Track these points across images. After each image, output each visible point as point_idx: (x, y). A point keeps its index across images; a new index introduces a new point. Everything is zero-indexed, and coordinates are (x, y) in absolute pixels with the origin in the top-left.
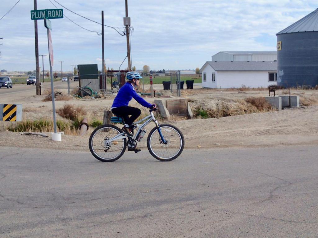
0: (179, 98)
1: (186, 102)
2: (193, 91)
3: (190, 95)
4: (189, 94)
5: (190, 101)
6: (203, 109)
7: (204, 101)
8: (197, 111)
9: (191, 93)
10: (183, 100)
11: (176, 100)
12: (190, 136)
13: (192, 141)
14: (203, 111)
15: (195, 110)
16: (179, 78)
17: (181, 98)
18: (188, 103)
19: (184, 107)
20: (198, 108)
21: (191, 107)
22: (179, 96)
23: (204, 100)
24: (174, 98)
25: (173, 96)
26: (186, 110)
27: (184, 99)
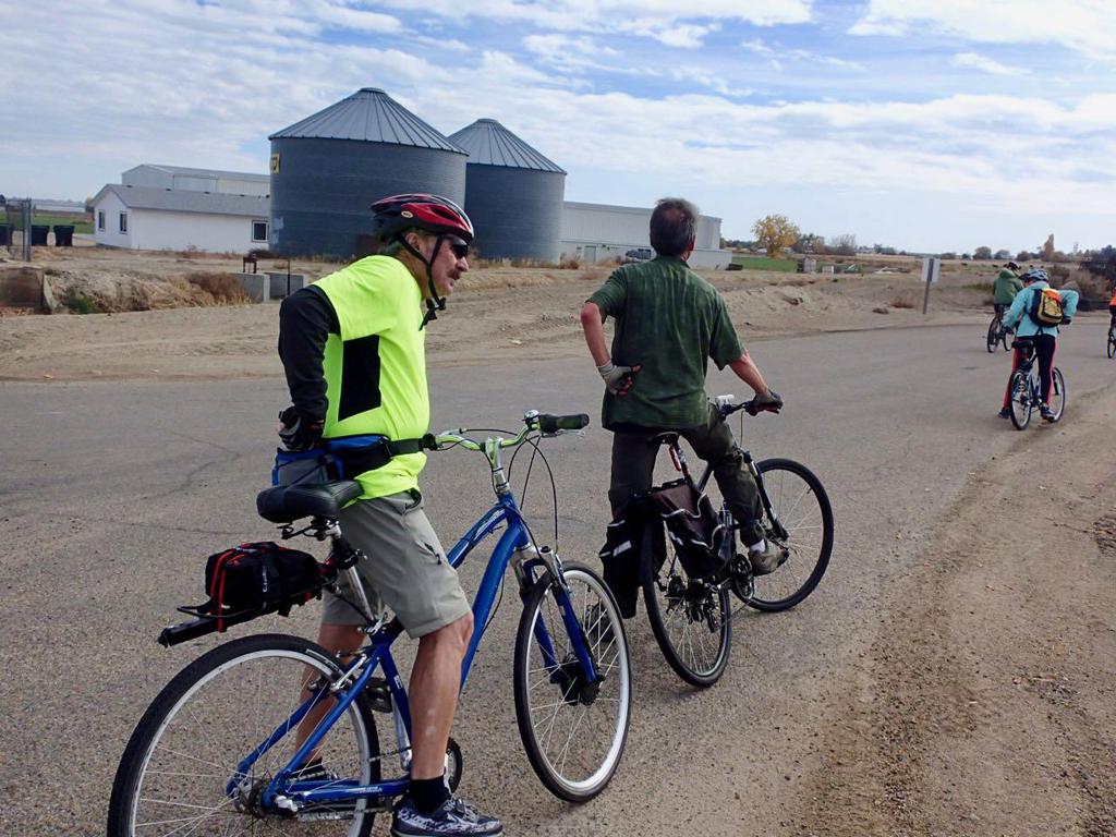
0: (22, 264)
1: (39, 274)
2: (69, 251)
3: (58, 260)
4: (56, 257)
5: (49, 272)
6: (82, 293)
7: (85, 275)
8: (65, 298)
9: (61, 255)
10: (32, 269)
11: (14, 269)
12: (31, 354)
13: (32, 364)
14: (82, 297)
15: (63, 294)
16: (27, 219)
17: (32, 265)
18: (46, 277)
19: (34, 286)
20: (71, 291)
21: (53, 287)
22: (29, 260)
23: (87, 271)
24: (12, 264)
25: (13, 259)
26: (39, 294)
27: (35, 267)
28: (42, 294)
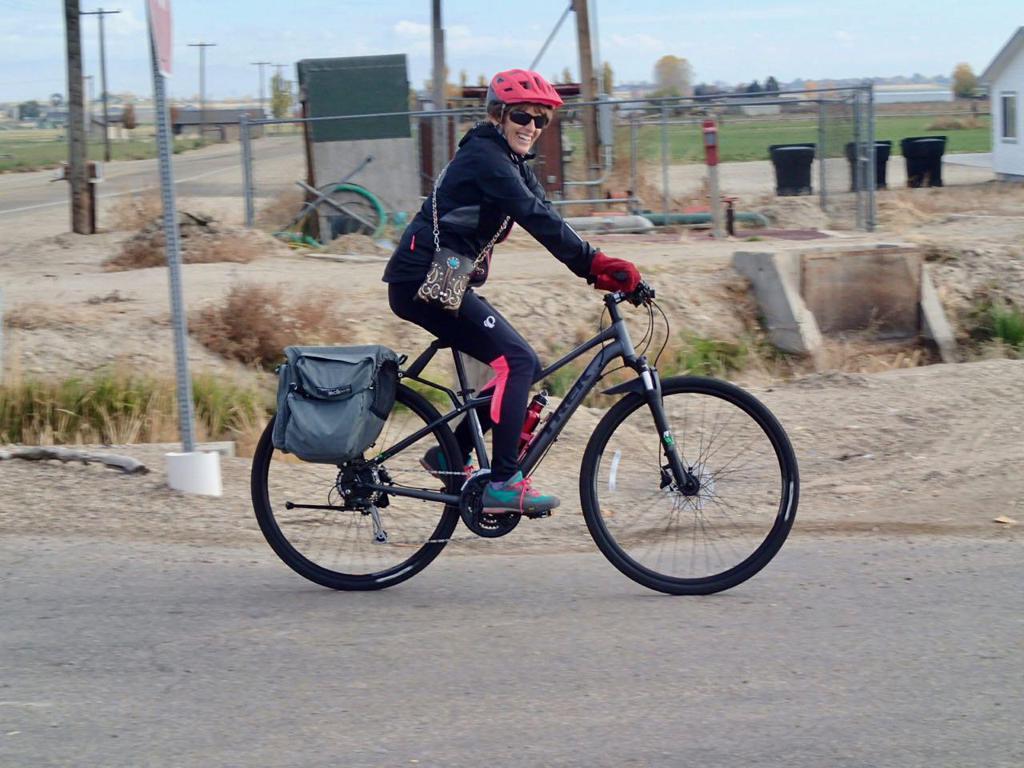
0: (870, 241)
1: (912, 261)
2: (943, 199)
3: (931, 223)
4: (926, 217)
5: (933, 256)
6: (1009, 301)
8: (973, 315)
9: (934, 210)
10: (896, 249)
11: (856, 253)
13: (963, 489)
14: (1008, 311)
15: (966, 305)
16: (864, 126)
17: (883, 238)
18: (927, 266)
19: (901, 291)
20: (982, 297)
21: (943, 291)
22: (870, 227)
24: (840, 241)
25: (833, 228)
26: (912, 307)
27: (902, 245)
28: (919, 310)
